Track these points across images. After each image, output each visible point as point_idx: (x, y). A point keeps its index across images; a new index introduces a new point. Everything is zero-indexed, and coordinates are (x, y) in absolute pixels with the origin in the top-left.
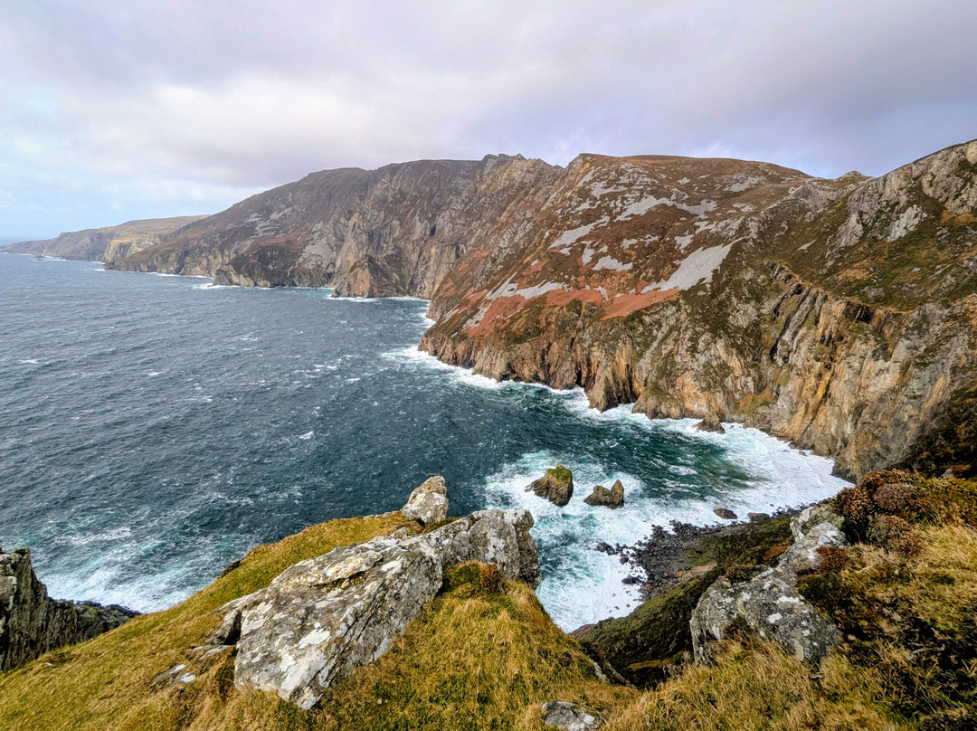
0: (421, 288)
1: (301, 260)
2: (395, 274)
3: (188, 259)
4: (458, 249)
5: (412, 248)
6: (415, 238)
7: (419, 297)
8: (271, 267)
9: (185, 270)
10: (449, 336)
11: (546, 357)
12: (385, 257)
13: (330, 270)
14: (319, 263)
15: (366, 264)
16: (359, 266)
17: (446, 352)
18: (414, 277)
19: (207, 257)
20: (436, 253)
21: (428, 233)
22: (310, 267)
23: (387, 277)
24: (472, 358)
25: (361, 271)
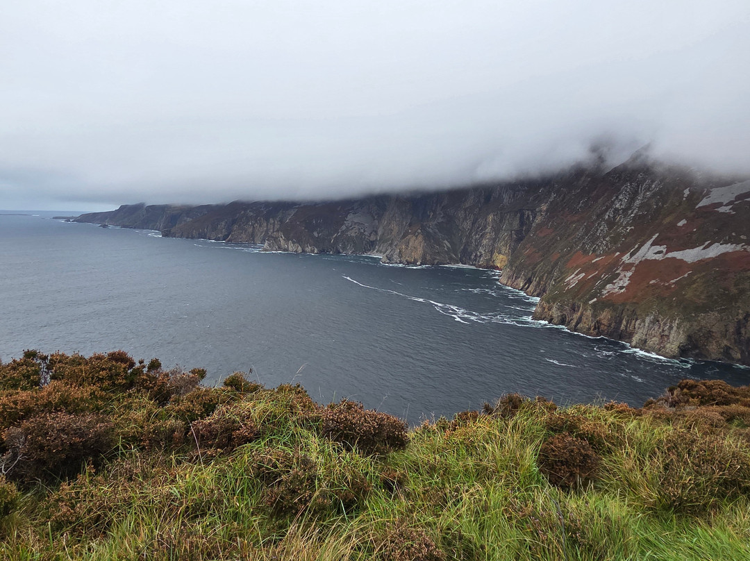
0: (476, 255)
1: (344, 228)
2: (446, 242)
3: (235, 227)
4: (522, 215)
5: (463, 216)
6: (467, 206)
7: (474, 265)
8: (316, 234)
9: (232, 236)
10: (586, 303)
11: (743, 331)
12: (436, 224)
13: (373, 238)
14: (362, 231)
15: (419, 231)
16: (410, 233)
17: (584, 319)
18: (468, 244)
19: (253, 225)
20: (494, 219)
21: (482, 201)
22: (353, 235)
23: (439, 245)
24: (623, 327)
25: (414, 238)
